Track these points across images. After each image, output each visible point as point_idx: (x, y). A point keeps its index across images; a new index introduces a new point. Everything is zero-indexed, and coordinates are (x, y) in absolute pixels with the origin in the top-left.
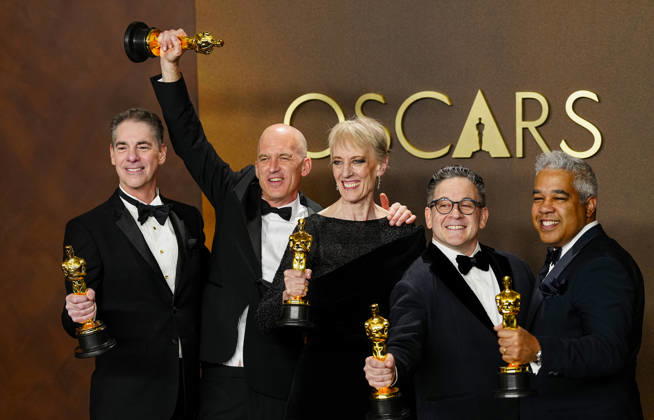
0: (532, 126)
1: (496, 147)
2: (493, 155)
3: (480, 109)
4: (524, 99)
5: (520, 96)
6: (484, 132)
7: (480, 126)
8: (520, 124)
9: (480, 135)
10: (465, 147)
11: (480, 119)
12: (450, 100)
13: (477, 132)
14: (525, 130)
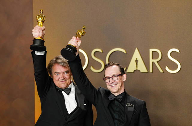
0: (155, 61)
1: (142, 68)
2: (142, 71)
3: (137, 55)
4: (153, 52)
5: (151, 50)
6: (138, 63)
7: (137, 61)
8: (151, 60)
9: (137, 64)
10: (131, 68)
11: (137, 58)
12: (126, 51)
13: (135, 63)
14: (153, 63)
